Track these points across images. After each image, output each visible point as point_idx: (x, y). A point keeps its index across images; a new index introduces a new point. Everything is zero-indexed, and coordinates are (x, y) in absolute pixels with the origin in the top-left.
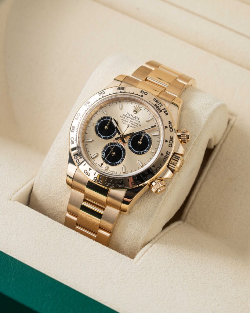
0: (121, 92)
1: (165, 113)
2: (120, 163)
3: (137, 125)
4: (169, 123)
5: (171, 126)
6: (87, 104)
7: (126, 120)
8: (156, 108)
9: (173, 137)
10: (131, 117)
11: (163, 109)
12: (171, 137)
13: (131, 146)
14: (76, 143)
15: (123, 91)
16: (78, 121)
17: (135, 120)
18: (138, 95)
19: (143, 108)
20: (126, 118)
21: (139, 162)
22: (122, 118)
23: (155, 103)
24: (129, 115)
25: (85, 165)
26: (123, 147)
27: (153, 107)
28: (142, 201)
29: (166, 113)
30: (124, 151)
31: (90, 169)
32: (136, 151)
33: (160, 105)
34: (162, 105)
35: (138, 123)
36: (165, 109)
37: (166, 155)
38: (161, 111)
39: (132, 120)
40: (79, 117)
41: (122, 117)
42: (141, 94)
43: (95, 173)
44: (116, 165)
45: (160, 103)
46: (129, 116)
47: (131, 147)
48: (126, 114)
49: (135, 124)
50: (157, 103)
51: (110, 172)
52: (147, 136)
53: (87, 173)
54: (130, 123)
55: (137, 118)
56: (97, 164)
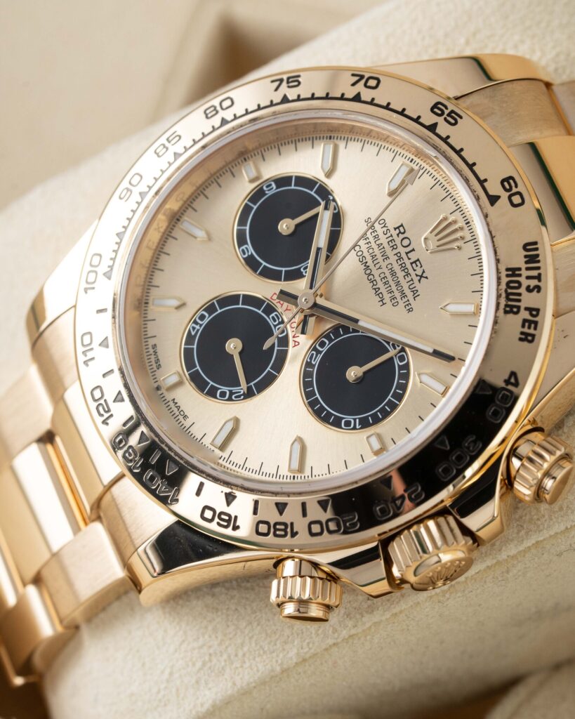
0: (432, 128)
1: (526, 330)
2: (230, 399)
3: (399, 299)
4: (508, 382)
6: (284, 86)
7: (377, 251)
8: (503, 286)
10: (403, 251)
11: (526, 309)
13: (316, 361)
14: (135, 206)
15: (443, 129)
16: (206, 126)
17: (408, 274)
18: (482, 182)
20: (383, 240)
21: (297, 446)
22: (369, 231)
23: (519, 261)
24: (401, 236)
25: (103, 314)
26: (287, 346)
27: (498, 271)
28: (232, 597)
29: (532, 331)
30: (279, 366)
31: (104, 344)
32: (318, 396)
33: (533, 283)
34: (538, 289)
35: (410, 295)
36: (538, 310)
37: (403, 498)
38: (511, 309)
39: (397, 268)
40: (222, 114)
41: (373, 227)
42: (495, 188)
43: (112, 371)
44: (212, 393)
45: (539, 277)
46: (398, 241)
47: (313, 366)
48: (391, 225)
49: (394, 288)
50: (528, 269)
51: (171, 404)
52: (401, 368)
53: (88, 348)
54: (380, 271)
55: (420, 272)
56: (151, 342)
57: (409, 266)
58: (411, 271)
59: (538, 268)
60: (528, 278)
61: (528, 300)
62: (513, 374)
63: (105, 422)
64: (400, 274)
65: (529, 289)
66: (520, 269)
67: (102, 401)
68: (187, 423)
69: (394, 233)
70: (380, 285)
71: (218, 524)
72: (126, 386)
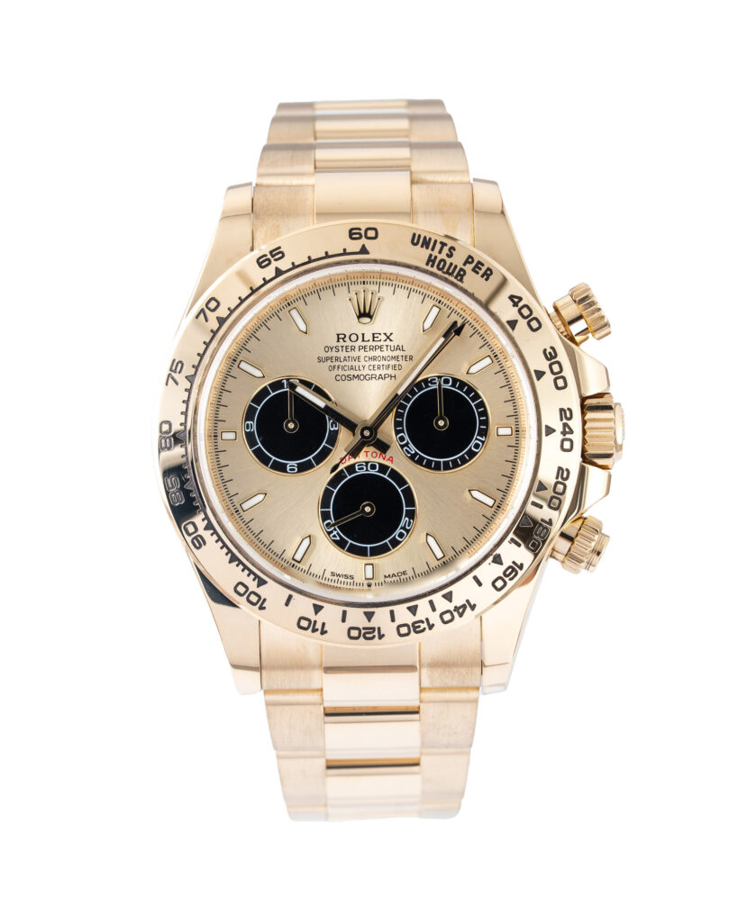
0: (279, 272)
1: (481, 272)
2: (408, 531)
3: (398, 363)
4: (515, 304)
5: (525, 312)
6: (177, 375)
7: (349, 364)
8: (440, 273)
9: (552, 348)
10: (360, 342)
11: (465, 264)
12: (549, 350)
13: (413, 450)
14: (215, 537)
15: (284, 264)
17: (381, 347)
18: (345, 253)
19: (386, 291)
20: (342, 354)
21: (474, 494)
22: (329, 363)
23: (425, 253)
24: (347, 339)
25: (292, 601)
26: (388, 467)
27: (424, 271)
29: (484, 269)
30: (401, 481)
31: (317, 609)
32: (442, 460)
33: (446, 250)
34: (452, 248)
35: (398, 353)
36: (470, 257)
37: (565, 425)
38: (461, 275)
39: (372, 354)
41: (327, 359)
42: (355, 246)
43: (344, 613)
44: (395, 543)
45: (443, 244)
46: (349, 343)
47: (416, 454)
48: (334, 343)
49: (386, 363)
50: (433, 249)
51: (388, 580)
52: (453, 385)
53: (312, 626)
54: (366, 368)
55: (384, 337)
56: (328, 575)
57: (374, 344)
58: (379, 344)
59: (436, 241)
60: (440, 252)
61: (458, 260)
62: (511, 297)
63: (381, 636)
64: (378, 353)
65: (450, 256)
66: (431, 255)
67: (363, 631)
68: (410, 573)
69: (342, 343)
70: (378, 372)
71: (511, 579)
72: (363, 606)
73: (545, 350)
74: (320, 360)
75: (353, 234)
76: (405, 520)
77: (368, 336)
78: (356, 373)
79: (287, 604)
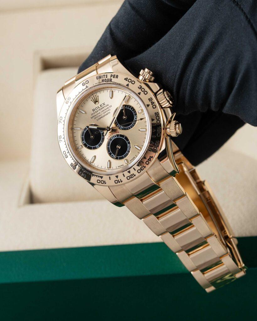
0: (71, 103)
1: (115, 77)
2: (130, 147)
3: (109, 109)
4: (126, 80)
5: (130, 81)
6: (61, 139)
7: (98, 115)
8: (106, 82)
10: (98, 109)
11: (111, 77)
12: (139, 87)
15: (71, 100)
16: (69, 157)
18: (83, 90)
19: (98, 94)
20: (96, 114)
21: (141, 130)
23: (100, 80)
24: (95, 110)
26: (119, 135)
27: (102, 84)
29: (116, 76)
30: (123, 136)
31: (117, 177)
32: (130, 126)
33: (105, 76)
34: (107, 75)
35: (108, 106)
37: (151, 102)
38: (111, 80)
39: (102, 110)
41: (93, 117)
42: (85, 87)
43: (123, 174)
44: (129, 152)
46: (96, 110)
47: (123, 128)
49: (106, 110)
50: (102, 78)
51: (131, 161)
53: (118, 181)
54: (103, 114)
55: (103, 105)
56: (117, 167)
57: (101, 107)
58: (103, 107)
59: (102, 76)
60: (104, 78)
61: (109, 77)
62: (125, 79)
63: (135, 175)
65: (107, 77)
66: (102, 80)
67: (130, 177)
68: (135, 157)
69: (94, 111)
70: (106, 114)
72: (126, 170)
73: (138, 87)
74: (91, 118)
75: (83, 85)
76: (128, 145)
77: (99, 106)
78: (101, 117)
79: (110, 179)
